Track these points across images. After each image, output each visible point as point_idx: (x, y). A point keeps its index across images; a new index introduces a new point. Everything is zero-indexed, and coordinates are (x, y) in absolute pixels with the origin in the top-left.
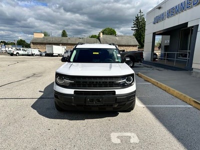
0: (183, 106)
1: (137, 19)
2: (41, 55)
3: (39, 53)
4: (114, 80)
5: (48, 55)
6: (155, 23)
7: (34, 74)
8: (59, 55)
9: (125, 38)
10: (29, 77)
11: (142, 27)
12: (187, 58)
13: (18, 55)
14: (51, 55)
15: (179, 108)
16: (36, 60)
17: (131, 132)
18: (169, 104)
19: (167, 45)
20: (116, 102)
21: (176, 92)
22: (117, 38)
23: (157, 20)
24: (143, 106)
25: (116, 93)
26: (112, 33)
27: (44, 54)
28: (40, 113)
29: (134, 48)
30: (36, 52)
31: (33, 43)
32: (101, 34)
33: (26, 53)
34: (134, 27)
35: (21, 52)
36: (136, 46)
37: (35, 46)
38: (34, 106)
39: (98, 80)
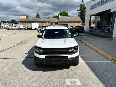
0: (106, 61)
1: (81, 5)
2: (25, 29)
3: (24, 28)
4: (67, 50)
5: (29, 29)
6: (91, 10)
7: (22, 42)
8: (35, 29)
9: (74, 17)
10: (19, 44)
11: (84, 11)
12: (110, 30)
13: (11, 29)
14: (31, 29)
15: (104, 62)
16: (22, 32)
17: (77, 78)
18: (98, 61)
19: (98, 21)
20: (68, 62)
21: (103, 53)
22: (69, 18)
23: (93, 7)
24: (84, 62)
25: (68, 57)
26: (66, 14)
27: (27, 28)
28: (27, 67)
29: (79, 23)
30: (22, 27)
31: (20, 22)
32: (60, 15)
33: (16, 28)
34: (79, 10)
35: (13, 27)
36: (80, 22)
37: (21, 23)
38: (23, 63)
39: (58, 50)
